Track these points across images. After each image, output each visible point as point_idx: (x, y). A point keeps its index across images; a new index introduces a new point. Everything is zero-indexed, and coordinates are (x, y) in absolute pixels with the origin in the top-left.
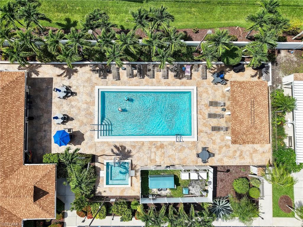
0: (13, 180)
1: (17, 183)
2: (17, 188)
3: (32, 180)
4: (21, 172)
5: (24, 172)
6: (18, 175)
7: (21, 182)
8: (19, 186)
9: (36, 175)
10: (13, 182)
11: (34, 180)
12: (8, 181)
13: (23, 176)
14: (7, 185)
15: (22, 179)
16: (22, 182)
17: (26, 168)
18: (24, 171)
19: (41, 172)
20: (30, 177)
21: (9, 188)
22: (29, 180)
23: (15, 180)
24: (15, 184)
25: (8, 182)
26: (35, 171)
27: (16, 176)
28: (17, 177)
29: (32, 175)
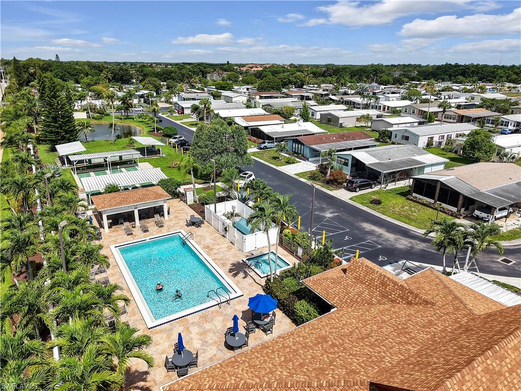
0: (366, 298)
1: (364, 292)
2: (367, 283)
3: (343, 283)
4: (348, 301)
5: (345, 299)
6: (355, 300)
7: (358, 289)
8: (364, 286)
9: (333, 285)
10: (368, 296)
11: (339, 281)
12: (373, 302)
13: (350, 295)
14: (378, 298)
15: (353, 291)
16: (355, 288)
17: (339, 302)
18: (344, 301)
19: (324, 284)
20: (342, 286)
21: (378, 290)
22: (345, 284)
23: (364, 296)
24: (367, 291)
25: (375, 300)
26: (330, 291)
27: (358, 300)
28: (358, 298)
29: (337, 288)
